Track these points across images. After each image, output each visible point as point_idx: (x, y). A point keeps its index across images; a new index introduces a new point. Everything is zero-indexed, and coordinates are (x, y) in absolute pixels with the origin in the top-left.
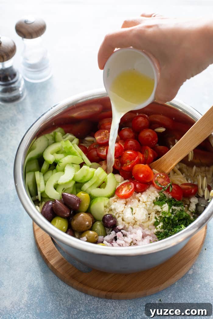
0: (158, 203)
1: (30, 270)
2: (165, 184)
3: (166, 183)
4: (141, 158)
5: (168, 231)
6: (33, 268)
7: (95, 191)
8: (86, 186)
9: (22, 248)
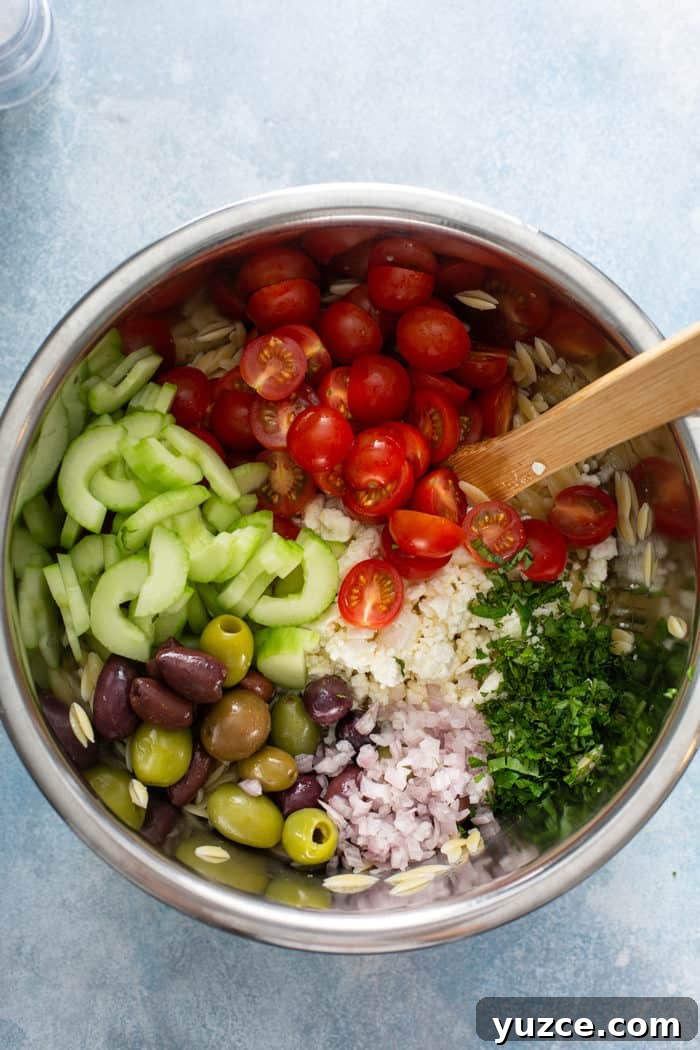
0: (485, 609)
1: (105, 983)
2: (507, 545)
3: (511, 539)
4: (419, 456)
5: (522, 704)
6: (115, 975)
7: (268, 610)
8: (234, 595)
9: (65, 901)
